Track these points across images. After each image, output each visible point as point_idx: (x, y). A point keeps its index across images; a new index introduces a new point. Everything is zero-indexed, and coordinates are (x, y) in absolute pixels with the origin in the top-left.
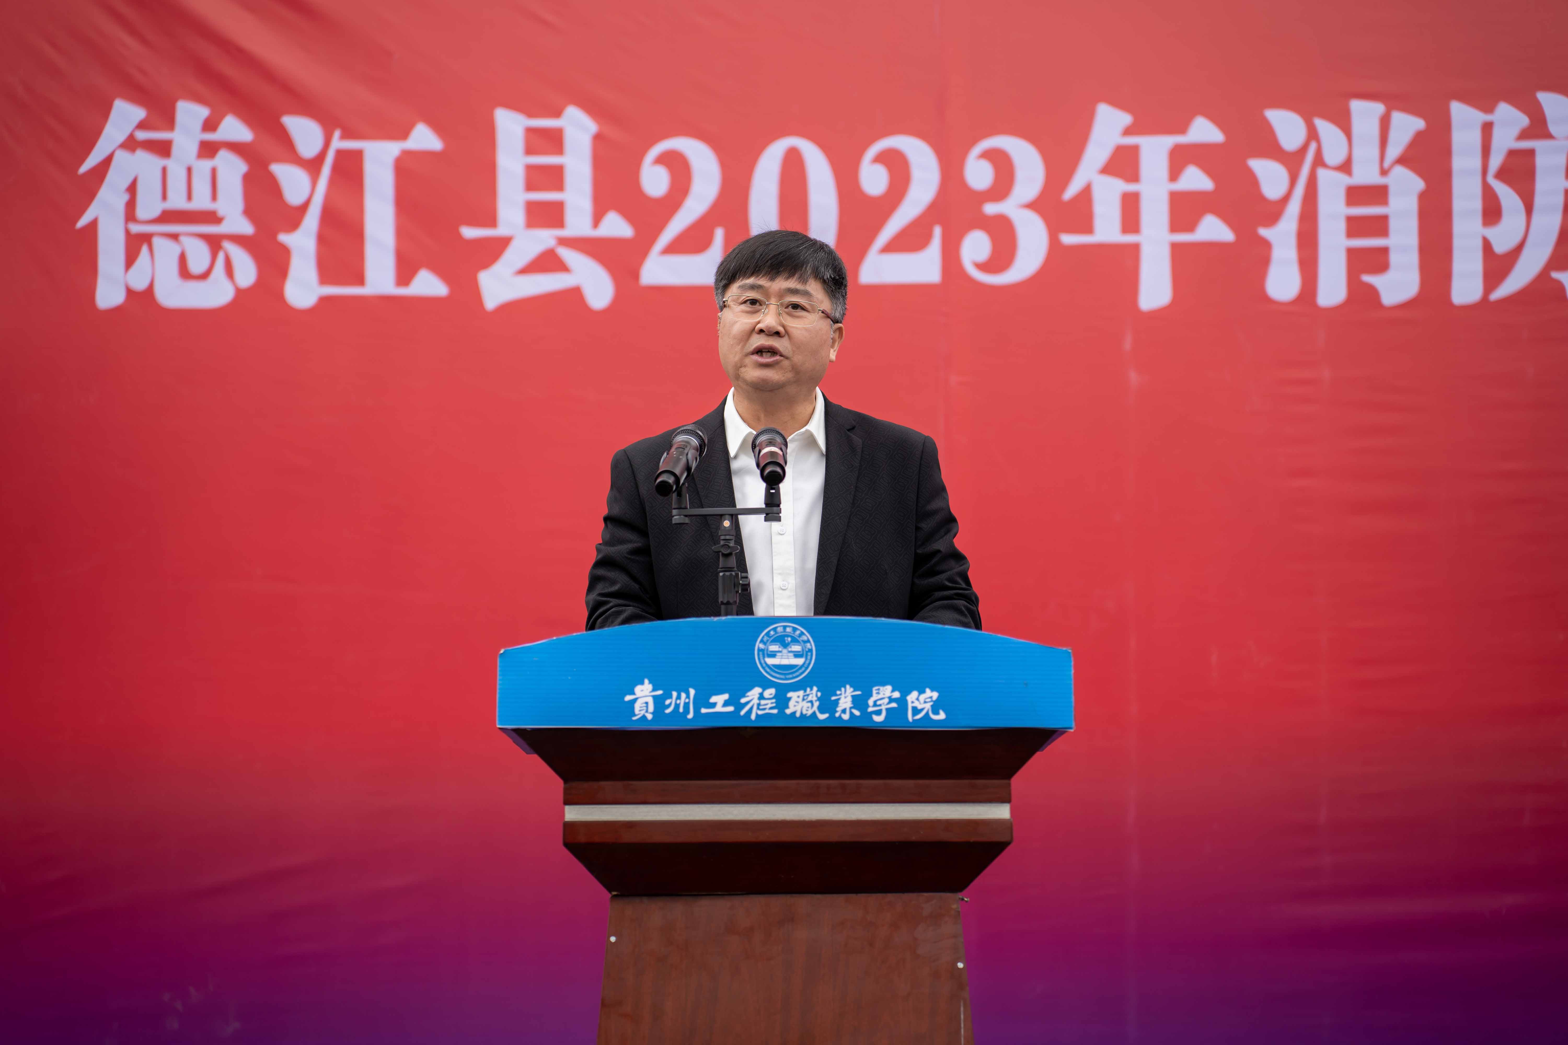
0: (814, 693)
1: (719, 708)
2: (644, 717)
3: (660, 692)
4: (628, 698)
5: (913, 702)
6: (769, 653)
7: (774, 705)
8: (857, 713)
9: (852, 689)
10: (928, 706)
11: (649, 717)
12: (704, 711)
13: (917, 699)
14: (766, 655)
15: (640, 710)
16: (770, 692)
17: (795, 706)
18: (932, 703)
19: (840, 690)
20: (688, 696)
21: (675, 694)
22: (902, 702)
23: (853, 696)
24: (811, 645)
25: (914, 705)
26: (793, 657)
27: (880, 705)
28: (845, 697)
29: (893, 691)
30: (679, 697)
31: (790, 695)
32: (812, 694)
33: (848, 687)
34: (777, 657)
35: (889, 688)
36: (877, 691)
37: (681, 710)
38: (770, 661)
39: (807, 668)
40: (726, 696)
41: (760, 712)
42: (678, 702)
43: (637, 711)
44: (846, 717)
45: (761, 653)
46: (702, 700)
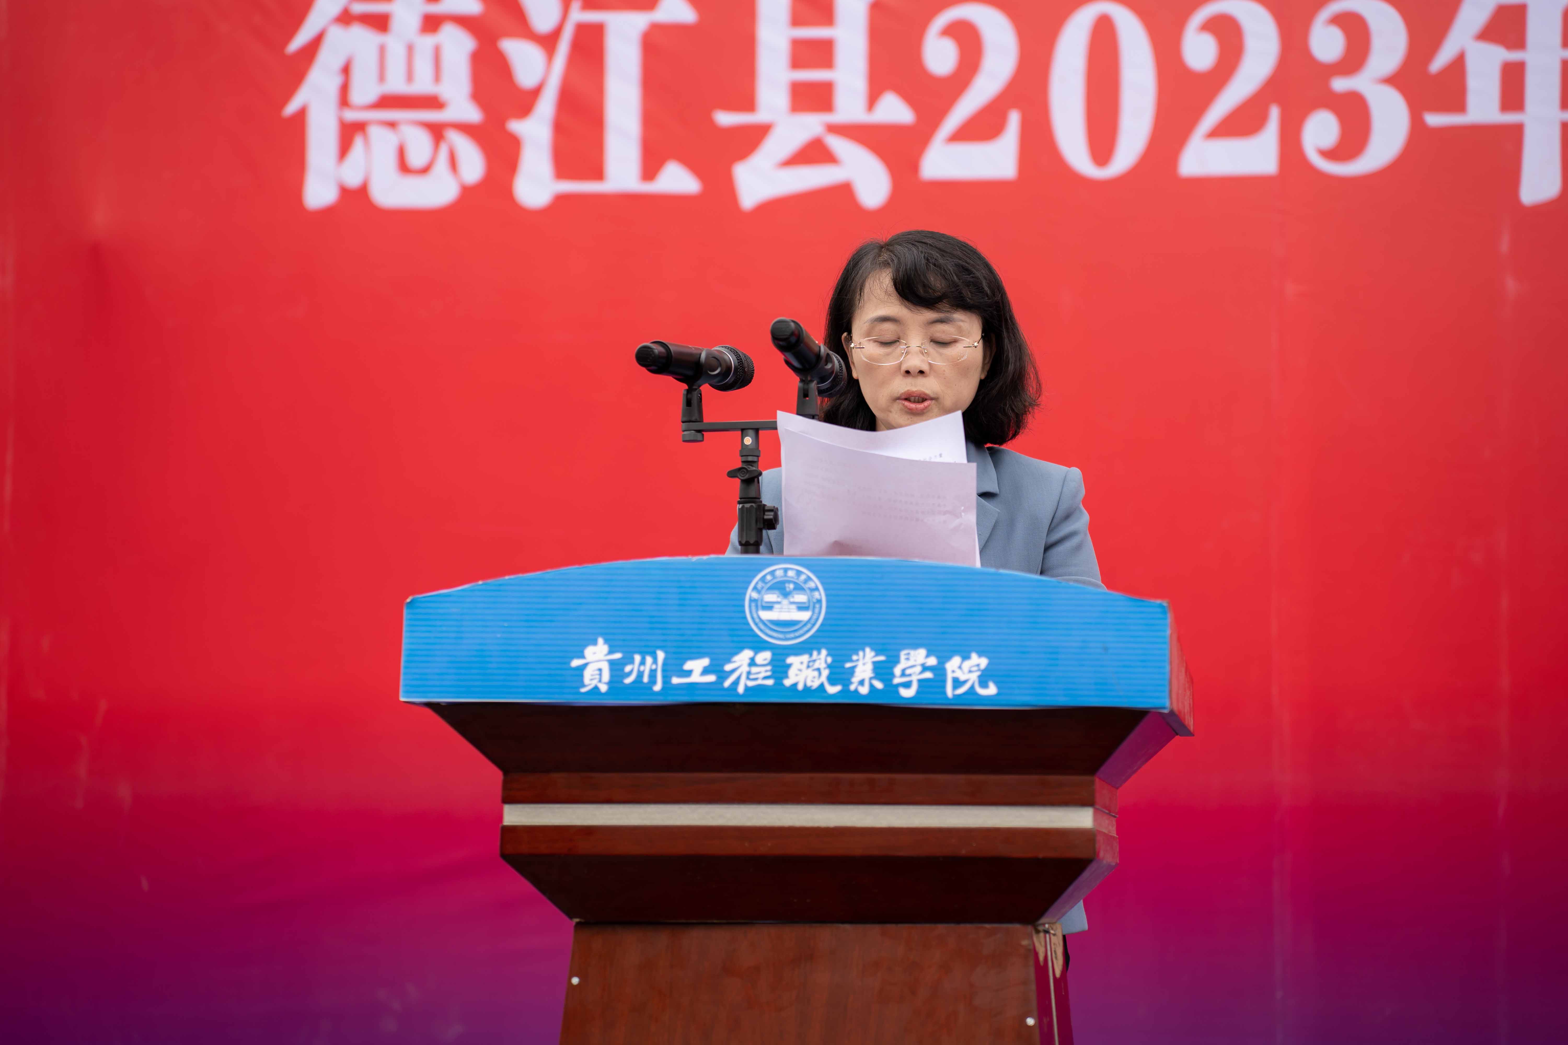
0: (822, 658)
1: (696, 678)
2: (596, 688)
3: (618, 656)
4: (576, 663)
5: (953, 671)
6: (764, 604)
7: (769, 674)
8: (879, 685)
9: (873, 654)
10: (974, 677)
11: (604, 688)
12: (675, 680)
13: (960, 667)
14: (760, 607)
15: (591, 680)
16: (764, 657)
17: (797, 675)
18: (979, 673)
19: (857, 654)
20: (655, 661)
21: (637, 658)
22: (939, 671)
23: (874, 663)
24: (820, 595)
25: (955, 675)
26: (795, 610)
27: (910, 675)
28: (864, 664)
29: (927, 656)
30: (643, 662)
31: (790, 660)
32: (820, 659)
33: (868, 650)
34: (775, 610)
35: (922, 652)
36: (906, 657)
37: (646, 679)
38: (765, 615)
39: (814, 625)
40: (705, 662)
41: (751, 684)
42: (642, 668)
43: (587, 680)
44: (864, 690)
45: (753, 604)
46: (673, 666)
